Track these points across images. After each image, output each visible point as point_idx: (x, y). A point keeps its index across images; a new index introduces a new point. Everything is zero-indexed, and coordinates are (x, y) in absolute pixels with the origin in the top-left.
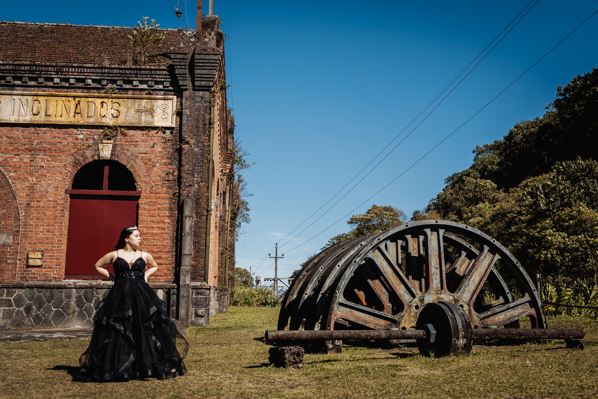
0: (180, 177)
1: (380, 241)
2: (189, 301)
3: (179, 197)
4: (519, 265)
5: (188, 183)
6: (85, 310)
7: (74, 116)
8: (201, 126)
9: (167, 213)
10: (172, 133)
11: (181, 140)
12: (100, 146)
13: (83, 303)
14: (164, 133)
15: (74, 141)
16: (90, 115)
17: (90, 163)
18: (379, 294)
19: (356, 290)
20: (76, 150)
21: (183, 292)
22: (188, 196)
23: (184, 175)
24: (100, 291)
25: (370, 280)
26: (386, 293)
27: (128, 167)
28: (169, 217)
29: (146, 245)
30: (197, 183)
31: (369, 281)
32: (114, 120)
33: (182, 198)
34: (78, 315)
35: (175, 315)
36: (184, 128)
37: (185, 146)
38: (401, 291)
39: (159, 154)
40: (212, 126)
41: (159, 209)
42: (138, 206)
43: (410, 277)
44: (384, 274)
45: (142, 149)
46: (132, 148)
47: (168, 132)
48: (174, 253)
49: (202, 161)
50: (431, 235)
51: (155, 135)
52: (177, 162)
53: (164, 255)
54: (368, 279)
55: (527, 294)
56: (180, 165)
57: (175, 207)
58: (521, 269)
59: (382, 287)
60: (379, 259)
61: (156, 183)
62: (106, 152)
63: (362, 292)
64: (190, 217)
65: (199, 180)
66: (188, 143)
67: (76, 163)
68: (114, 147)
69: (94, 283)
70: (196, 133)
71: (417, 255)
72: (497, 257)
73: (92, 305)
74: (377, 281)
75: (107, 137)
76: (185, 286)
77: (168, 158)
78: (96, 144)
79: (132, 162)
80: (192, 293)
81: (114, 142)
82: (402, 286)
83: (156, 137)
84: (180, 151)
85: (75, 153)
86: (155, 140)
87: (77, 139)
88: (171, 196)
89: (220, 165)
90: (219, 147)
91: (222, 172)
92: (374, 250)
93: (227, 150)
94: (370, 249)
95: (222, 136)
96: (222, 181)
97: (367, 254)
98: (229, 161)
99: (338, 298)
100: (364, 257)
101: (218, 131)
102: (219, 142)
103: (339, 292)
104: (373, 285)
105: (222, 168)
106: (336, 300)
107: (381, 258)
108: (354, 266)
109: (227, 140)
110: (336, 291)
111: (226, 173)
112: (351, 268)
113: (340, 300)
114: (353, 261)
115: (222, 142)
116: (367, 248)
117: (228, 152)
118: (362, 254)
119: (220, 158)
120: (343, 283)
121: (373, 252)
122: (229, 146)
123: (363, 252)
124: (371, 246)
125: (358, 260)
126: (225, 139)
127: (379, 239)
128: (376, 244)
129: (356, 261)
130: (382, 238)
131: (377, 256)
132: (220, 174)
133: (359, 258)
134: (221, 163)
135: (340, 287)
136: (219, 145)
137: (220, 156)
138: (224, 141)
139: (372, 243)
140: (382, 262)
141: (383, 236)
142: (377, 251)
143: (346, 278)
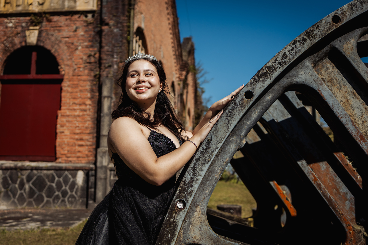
0: (100, 59)
2: (106, 183)
3: (99, 78)
5: (108, 63)
6: (11, 190)
7: (5, 6)
8: (120, 7)
9: (89, 95)
10: (93, 16)
11: (102, 22)
12: (27, 33)
13: (9, 184)
14: (86, 16)
15: (5, 30)
16: (18, 4)
17: (18, 50)
18: (330, 200)
19: (273, 184)
20: (5, 38)
21: (100, 174)
22: (107, 77)
23: (104, 57)
24: (24, 172)
25: (304, 162)
26: (350, 196)
27: (53, 51)
28: (91, 99)
29: (67, 127)
30: (116, 64)
31: (302, 163)
32: (40, 7)
33: (101, 79)
34: (4, 196)
35: (93, 197)
36: (104, 10)
37: (105, 28)
39: (81, 38)
40: (132, 7)
41: (81, 91)
42: (61, 89)
44: (358, 139)
45: (65, 34)
46: (56, 34)
47: (90, 16)
48: (95, 135)
49: (121, 41)
51: (78, 19)
52: (98, 45)
53: (86, 137)
54: (300, 159)
56: (101, 47)
57: (96, 88)
59: (338, 179)
61: (79, 66)
62: (32, 37)
63: (285, 187)
64: (108, 97)
65: (119, 60)
66: (107, 24)
67: (5, 50)
68: (40, 33)
69: (20, 164)
70: (115, 14)
73: (17, 186)
74: (324, 166)
75: (34, 23)
76: (102, 167)
77: (90, 41)
78: (23, 31)
79: (56, 46)
80: (111, 174)
81: (40, 28)
83: (79, 21)
84: (100, 33)
85: (5, 40)
86: (78, 24)
87: (7, 27)
88: (92, 78)
89: (177, 72)
90: (174, 57)
91: (179, 77)
92: (317, 59)
93: (182, 60)
94: (303, 50)
95: (177, 48)
96: (179, 84)
97: (292, 72)
98: (184, 69)
99: (182, 228)
100: (285, 81)
101: (172, 43)
102: (174, 53)
103: (184, 205)
104: (312, 174)
105: (179, 74)
106: (172, 237)
107: (344, 86)
108: (246, 109)
109: (181, 51)
110: (176, 201)
111: (182, 79)
112: (232, 118)
113: (194, 235)
114: (243, 94)
115: (177, 53)
116: (296, 47)
117: (184, 62)
118: (276, 67)
119: (176, 66)
120: (203, 173)
121: (315, 65)
122: (185, 58)
123: (279, 59)
124: (308, 41)
125: (258, 89)
126: (180, 51)
127: (336, 19)
128: (325, 34)
129: (253, 91)
130: (348, 14)
131: (331, 81)
132: (178, 79)
133: (264, 81)
134: (178, 70)
135: (188, 187)
136: (174, 55)
137: (175, 65)
138: (178, 52)
139: (313, 31)
140: (347, 101)
141: (352, 9)
142: (328, 63)
143: (212, 152)
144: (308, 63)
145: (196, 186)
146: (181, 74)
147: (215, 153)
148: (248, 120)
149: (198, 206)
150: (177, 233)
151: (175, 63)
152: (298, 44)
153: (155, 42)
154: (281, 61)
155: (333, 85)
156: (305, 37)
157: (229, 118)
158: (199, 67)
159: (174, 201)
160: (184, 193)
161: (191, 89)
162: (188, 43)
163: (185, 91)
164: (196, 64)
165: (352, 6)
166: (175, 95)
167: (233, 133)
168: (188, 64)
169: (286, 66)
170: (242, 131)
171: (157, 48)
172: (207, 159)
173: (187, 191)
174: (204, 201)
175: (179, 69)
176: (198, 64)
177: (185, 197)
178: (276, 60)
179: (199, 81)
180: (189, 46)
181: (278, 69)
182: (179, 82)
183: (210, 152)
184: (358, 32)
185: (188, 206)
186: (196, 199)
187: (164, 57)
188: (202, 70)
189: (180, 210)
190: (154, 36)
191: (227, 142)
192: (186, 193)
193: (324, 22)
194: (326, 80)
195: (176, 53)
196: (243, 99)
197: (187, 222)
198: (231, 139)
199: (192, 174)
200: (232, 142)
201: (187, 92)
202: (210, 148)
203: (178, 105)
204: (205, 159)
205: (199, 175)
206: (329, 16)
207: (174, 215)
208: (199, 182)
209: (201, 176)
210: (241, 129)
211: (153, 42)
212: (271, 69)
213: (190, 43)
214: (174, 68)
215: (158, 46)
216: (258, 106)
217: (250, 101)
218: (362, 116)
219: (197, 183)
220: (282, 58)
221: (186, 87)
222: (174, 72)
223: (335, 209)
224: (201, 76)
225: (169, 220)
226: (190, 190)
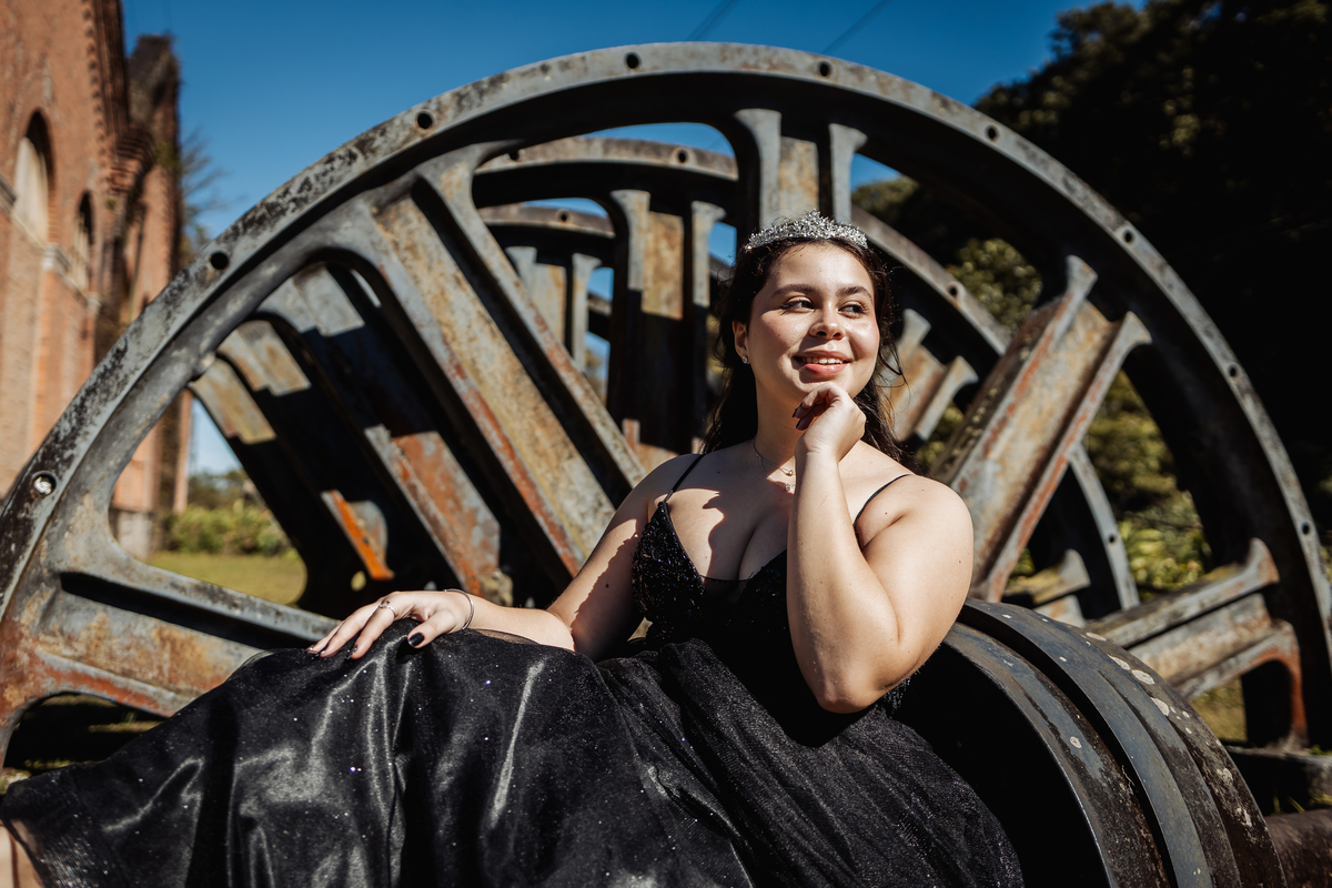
1: (431, 132)
4: (1238, 383)
18: (434, 522)
19: (332, 499)
25: (383, 431)
26: (485, 514)
31: (377, 436)
38: (569, 504)
43: (632, 427)
50: (785, 155)
54: (373, 424)
55: (1259, 550)
58: (1251, 408)
59: (461, 477)
60: (420, 268)
63: (368, 510)
71: (673, 311)
72: (1134, 332)
74: (431, 444)
82: (577, 471)
89: (105, 159)
90: (98, 102)
91: (111, 180)
92: (385, 198)
93: (128, 119)
94: (348, 178)
95: (108, 72)
96: (111, 205)
97: (326, 221)
98: (134, 152)
99: (45, 534)
100: (309, 240)
101: (91, 50)
102: (96, 88)
103: (53, 487)
104: (400, 462)
105: (113, 168)
106: (20, 552)
107: (440, 262)
108: (211, 290)
109: (126, 87)
110: (34, 476)
111: (122, 185)
112: (176, 306)
113: (73, 554)
114: (207, 258)
115: (109, 90)
116: (332, 169)
117: (133, 126)
118: (285, 206)
119: (102, 138)
120: (101, 421)
121: (381, 212)
122: (138, 111)
123: (294, 192)
124: (360, 158)
125: (242, 251)
126: (119, 82)
127: (424, 120)
128: (399, 148)
129: (229, 254)
130: (450, 113)
131: (412, 248)
132: (106, 186)
133: (256, 234)
134: (108, 152)
135: (64, 448)
136: (96, 95)
137: (101, 131)
138: (114, 87)
139: (373, 139)
140: (443, 293)
141: (459, 103)
142: (409, 210)
143: (126, 376)
144: (362, 205)
145: (83, 446)
146: (121, 170)
147: (133, 379)
148: (218, 316)
149: (87, 492)
150: (32, 542)
151: (99, 124)
152: (337, 163)
153: (19, 39)
154: (298, 196)
155: (416, 256)
156: (355, 150)
157: (171, 308)
158: (196, 150)
159: (29, 477)
160: (53, 459)
161: (156, 228)
162: (157, 58)
163: (133, 233)
164: (184, 137)
165: (460, 97)
166: (91, 241)
167: (179, 339)
168: (150, 136)
169: (307, 208)
170: (201, 339)
171: (27, 62)
172: (114, 390)
173: (61, 456)
174: (102, 483)
175: (112, 150)
176: (193, 137)
177: (56, 467)
178: (286, 192)
179: (191, 200)
180: (158, 70)
181: (289, 213)
182: (112, 198)
183: (121, 376)
184: (478, 150)
185: (61, 487)
186: (82, 476)
187: (54, 98)
188: (206, 161)
189: (43, 495)
190: (19, 16)
191: (162, 358)
192: (58, 460)
193: (397, 122)
194: (402, 246)
195: (103, 87)
196: (205, 269)
197: (59, 526)
198: (175, 353)
199: (74, 421)
200: (177, 360)
201: (141, 238)
202: (121, 367)
203: (101, 278)
204: (107, 391)
205: (92, 423)
206: (409, 111)
207: (26, 505)
208: (91, 438)
209: (95, 425)
210: (200, 333)
211: (12, 39)
212: (273, 210)
213: (164, 59)
214: (94, 145)
215: (35, 56)
216: (243, 286)
217: (221, 274)
218: (469, 327)
219: (86, 440)
220: (301, 190)
221: (139, 218)
222: (93, 160)
223: (444, 541)
224: (202, 185)
225: (14, 515)
226: (67, 454)
